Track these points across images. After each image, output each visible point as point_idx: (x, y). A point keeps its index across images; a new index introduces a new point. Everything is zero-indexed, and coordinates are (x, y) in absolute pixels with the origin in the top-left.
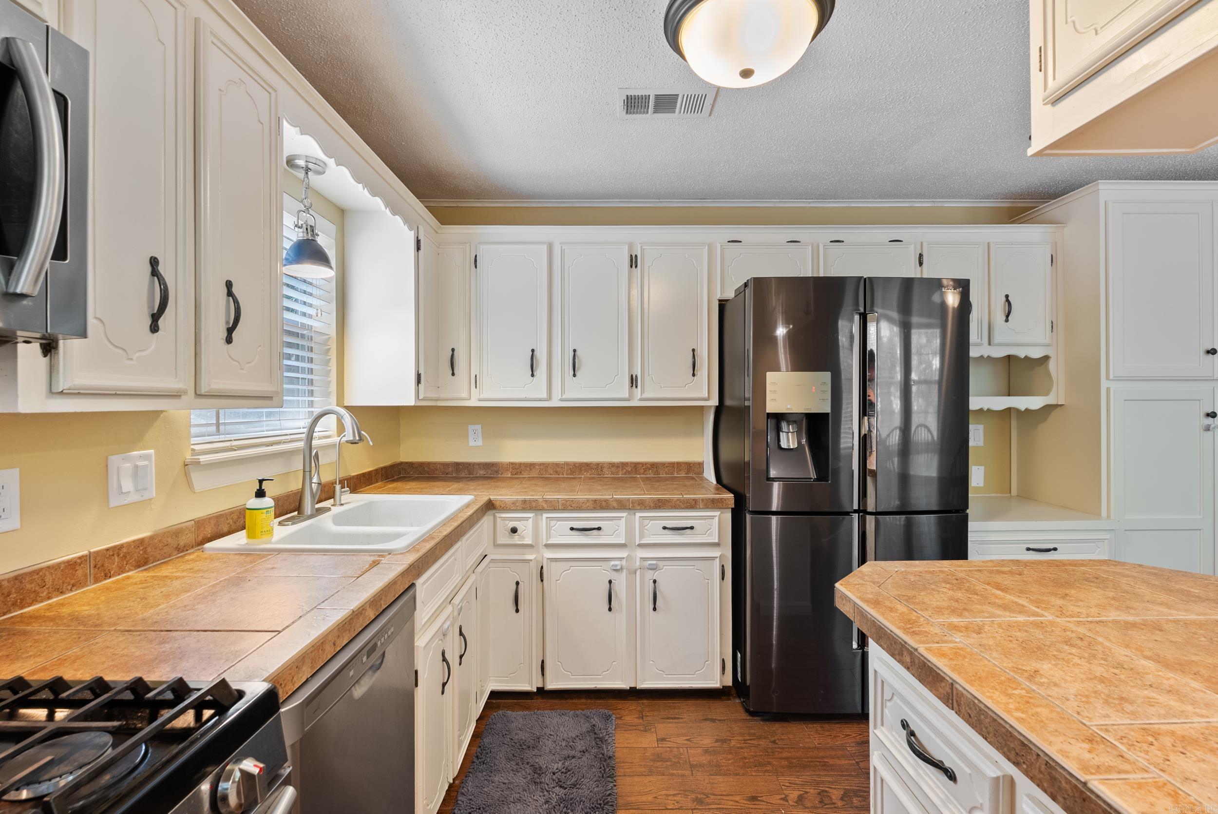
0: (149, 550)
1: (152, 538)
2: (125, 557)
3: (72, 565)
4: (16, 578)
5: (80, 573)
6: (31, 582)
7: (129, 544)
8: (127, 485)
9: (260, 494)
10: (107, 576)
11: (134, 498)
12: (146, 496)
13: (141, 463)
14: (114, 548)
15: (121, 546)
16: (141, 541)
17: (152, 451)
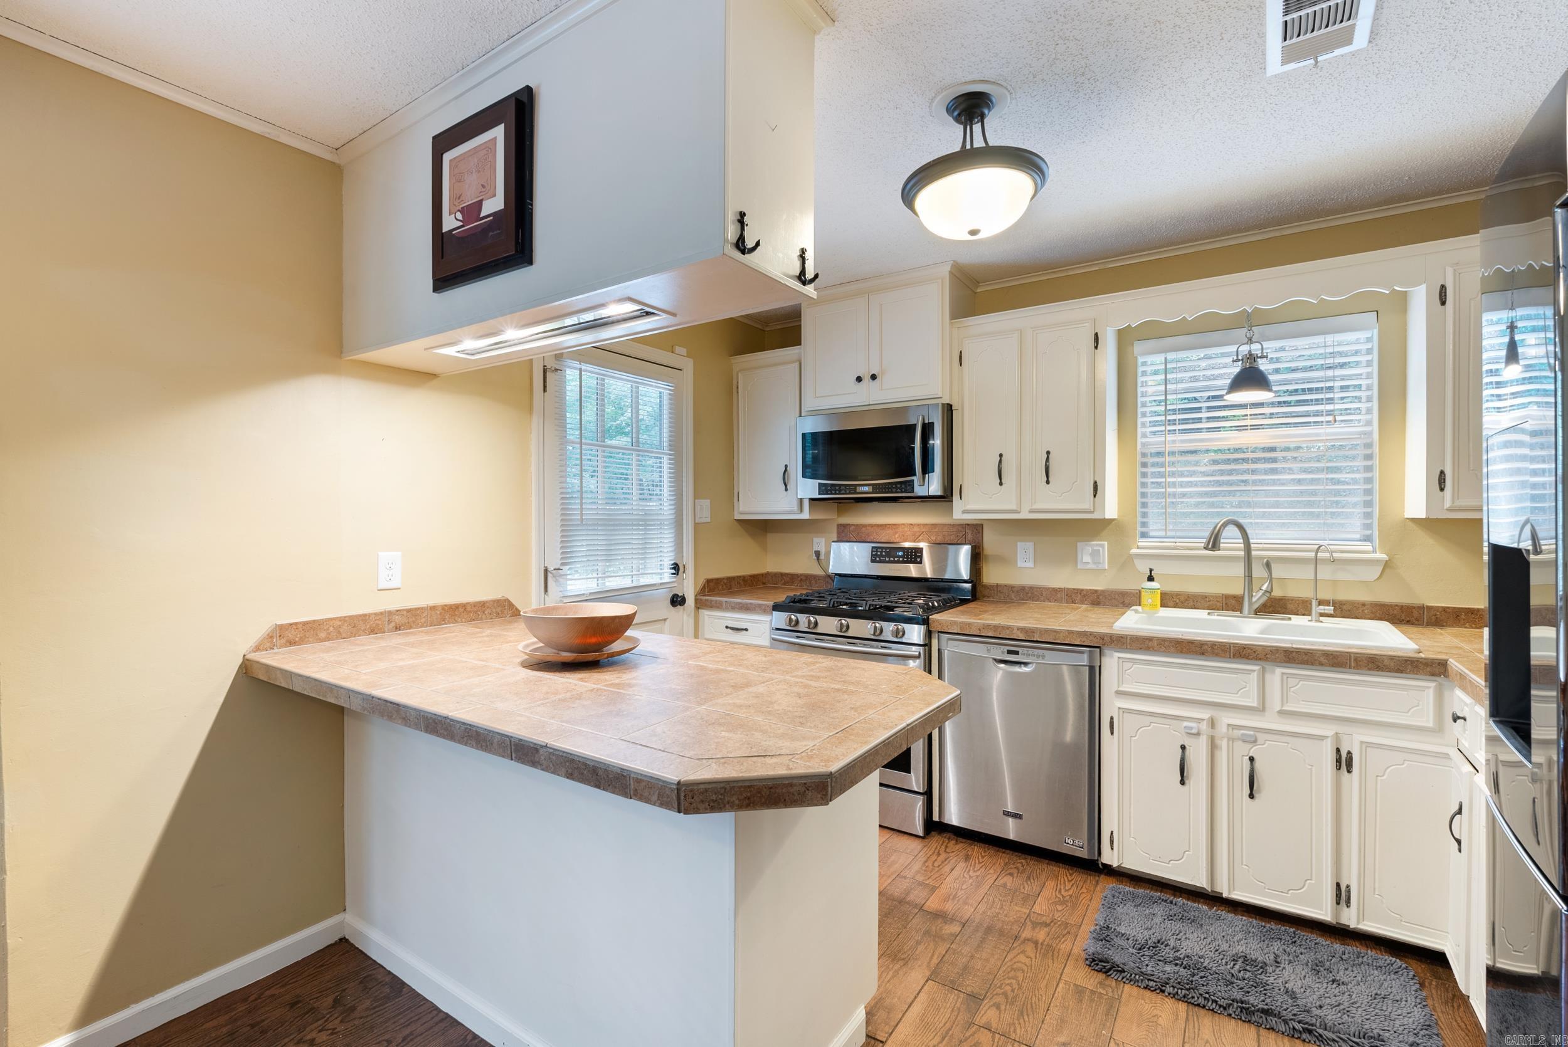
0: (1101, 597)
1: (1103, 591)
2: (1084, 596)
3: (1056, 591)
4: (1031, 587)
5: (1059, 595)
6: (1037, 591)
7: (1087, 590)
8: (1087, 558)
9: (1151, 579)
10: (1073, 602)
11: (1091, 566)
12: (1100, 567)
13: (1095, 548)
14: (1078, 590)
15: (1082, 590)
16: (1096, 591)
17: (1106, 543)
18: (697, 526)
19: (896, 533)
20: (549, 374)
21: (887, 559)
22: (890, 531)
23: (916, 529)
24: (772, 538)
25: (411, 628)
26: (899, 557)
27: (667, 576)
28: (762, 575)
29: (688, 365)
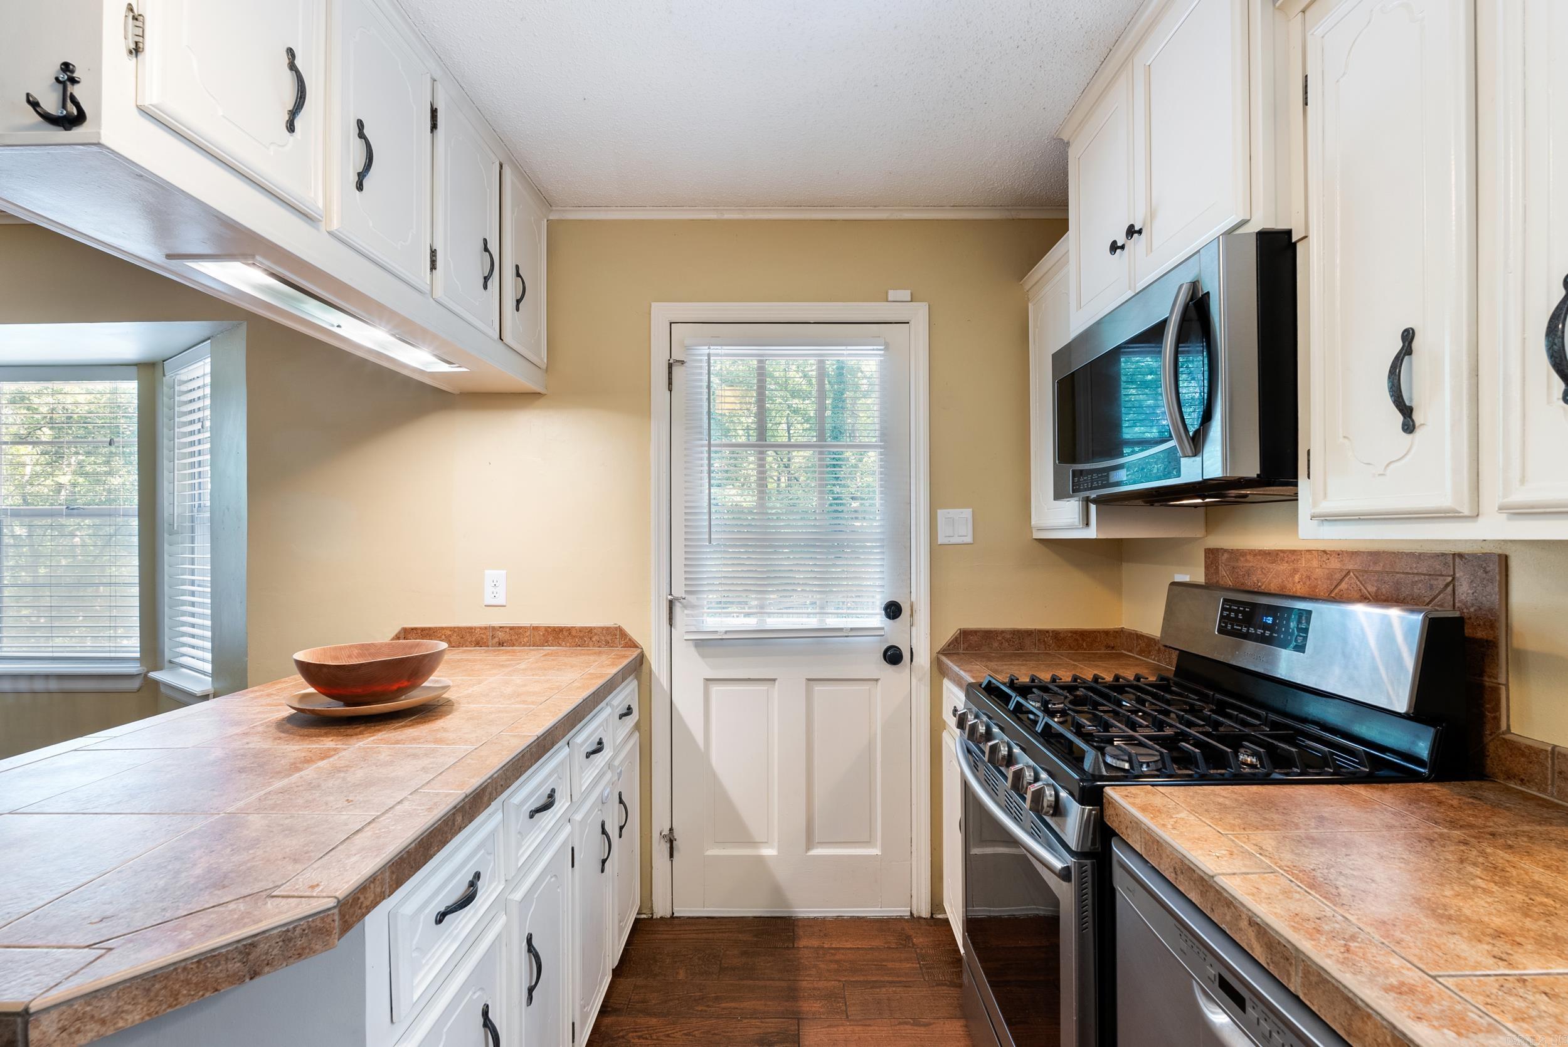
18: (936, 551)
19: (1296, 571)
20: (675, 369)
21: (1244, 630)
22: (1284, 567)
23: (1335, 564)
24: (1131, 572)
25: (513, 645)
26: (1266, 627)
27: (877, 619)
28: (1107, 633)
29: (919, 313)
